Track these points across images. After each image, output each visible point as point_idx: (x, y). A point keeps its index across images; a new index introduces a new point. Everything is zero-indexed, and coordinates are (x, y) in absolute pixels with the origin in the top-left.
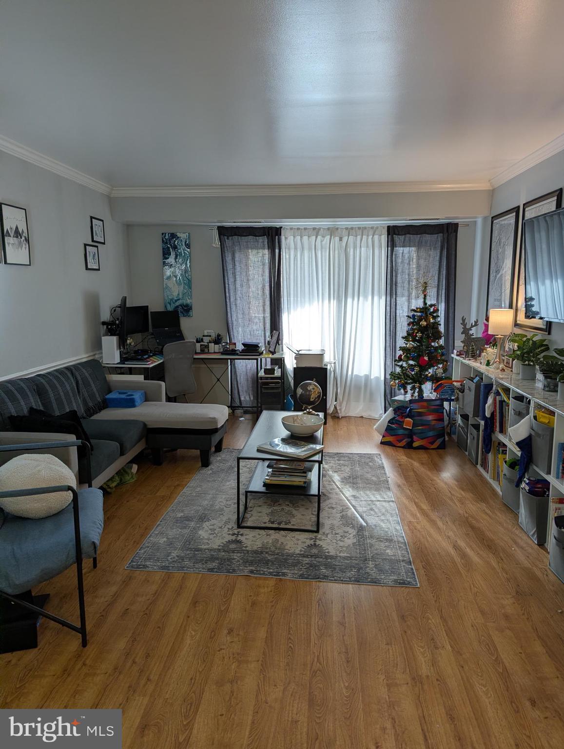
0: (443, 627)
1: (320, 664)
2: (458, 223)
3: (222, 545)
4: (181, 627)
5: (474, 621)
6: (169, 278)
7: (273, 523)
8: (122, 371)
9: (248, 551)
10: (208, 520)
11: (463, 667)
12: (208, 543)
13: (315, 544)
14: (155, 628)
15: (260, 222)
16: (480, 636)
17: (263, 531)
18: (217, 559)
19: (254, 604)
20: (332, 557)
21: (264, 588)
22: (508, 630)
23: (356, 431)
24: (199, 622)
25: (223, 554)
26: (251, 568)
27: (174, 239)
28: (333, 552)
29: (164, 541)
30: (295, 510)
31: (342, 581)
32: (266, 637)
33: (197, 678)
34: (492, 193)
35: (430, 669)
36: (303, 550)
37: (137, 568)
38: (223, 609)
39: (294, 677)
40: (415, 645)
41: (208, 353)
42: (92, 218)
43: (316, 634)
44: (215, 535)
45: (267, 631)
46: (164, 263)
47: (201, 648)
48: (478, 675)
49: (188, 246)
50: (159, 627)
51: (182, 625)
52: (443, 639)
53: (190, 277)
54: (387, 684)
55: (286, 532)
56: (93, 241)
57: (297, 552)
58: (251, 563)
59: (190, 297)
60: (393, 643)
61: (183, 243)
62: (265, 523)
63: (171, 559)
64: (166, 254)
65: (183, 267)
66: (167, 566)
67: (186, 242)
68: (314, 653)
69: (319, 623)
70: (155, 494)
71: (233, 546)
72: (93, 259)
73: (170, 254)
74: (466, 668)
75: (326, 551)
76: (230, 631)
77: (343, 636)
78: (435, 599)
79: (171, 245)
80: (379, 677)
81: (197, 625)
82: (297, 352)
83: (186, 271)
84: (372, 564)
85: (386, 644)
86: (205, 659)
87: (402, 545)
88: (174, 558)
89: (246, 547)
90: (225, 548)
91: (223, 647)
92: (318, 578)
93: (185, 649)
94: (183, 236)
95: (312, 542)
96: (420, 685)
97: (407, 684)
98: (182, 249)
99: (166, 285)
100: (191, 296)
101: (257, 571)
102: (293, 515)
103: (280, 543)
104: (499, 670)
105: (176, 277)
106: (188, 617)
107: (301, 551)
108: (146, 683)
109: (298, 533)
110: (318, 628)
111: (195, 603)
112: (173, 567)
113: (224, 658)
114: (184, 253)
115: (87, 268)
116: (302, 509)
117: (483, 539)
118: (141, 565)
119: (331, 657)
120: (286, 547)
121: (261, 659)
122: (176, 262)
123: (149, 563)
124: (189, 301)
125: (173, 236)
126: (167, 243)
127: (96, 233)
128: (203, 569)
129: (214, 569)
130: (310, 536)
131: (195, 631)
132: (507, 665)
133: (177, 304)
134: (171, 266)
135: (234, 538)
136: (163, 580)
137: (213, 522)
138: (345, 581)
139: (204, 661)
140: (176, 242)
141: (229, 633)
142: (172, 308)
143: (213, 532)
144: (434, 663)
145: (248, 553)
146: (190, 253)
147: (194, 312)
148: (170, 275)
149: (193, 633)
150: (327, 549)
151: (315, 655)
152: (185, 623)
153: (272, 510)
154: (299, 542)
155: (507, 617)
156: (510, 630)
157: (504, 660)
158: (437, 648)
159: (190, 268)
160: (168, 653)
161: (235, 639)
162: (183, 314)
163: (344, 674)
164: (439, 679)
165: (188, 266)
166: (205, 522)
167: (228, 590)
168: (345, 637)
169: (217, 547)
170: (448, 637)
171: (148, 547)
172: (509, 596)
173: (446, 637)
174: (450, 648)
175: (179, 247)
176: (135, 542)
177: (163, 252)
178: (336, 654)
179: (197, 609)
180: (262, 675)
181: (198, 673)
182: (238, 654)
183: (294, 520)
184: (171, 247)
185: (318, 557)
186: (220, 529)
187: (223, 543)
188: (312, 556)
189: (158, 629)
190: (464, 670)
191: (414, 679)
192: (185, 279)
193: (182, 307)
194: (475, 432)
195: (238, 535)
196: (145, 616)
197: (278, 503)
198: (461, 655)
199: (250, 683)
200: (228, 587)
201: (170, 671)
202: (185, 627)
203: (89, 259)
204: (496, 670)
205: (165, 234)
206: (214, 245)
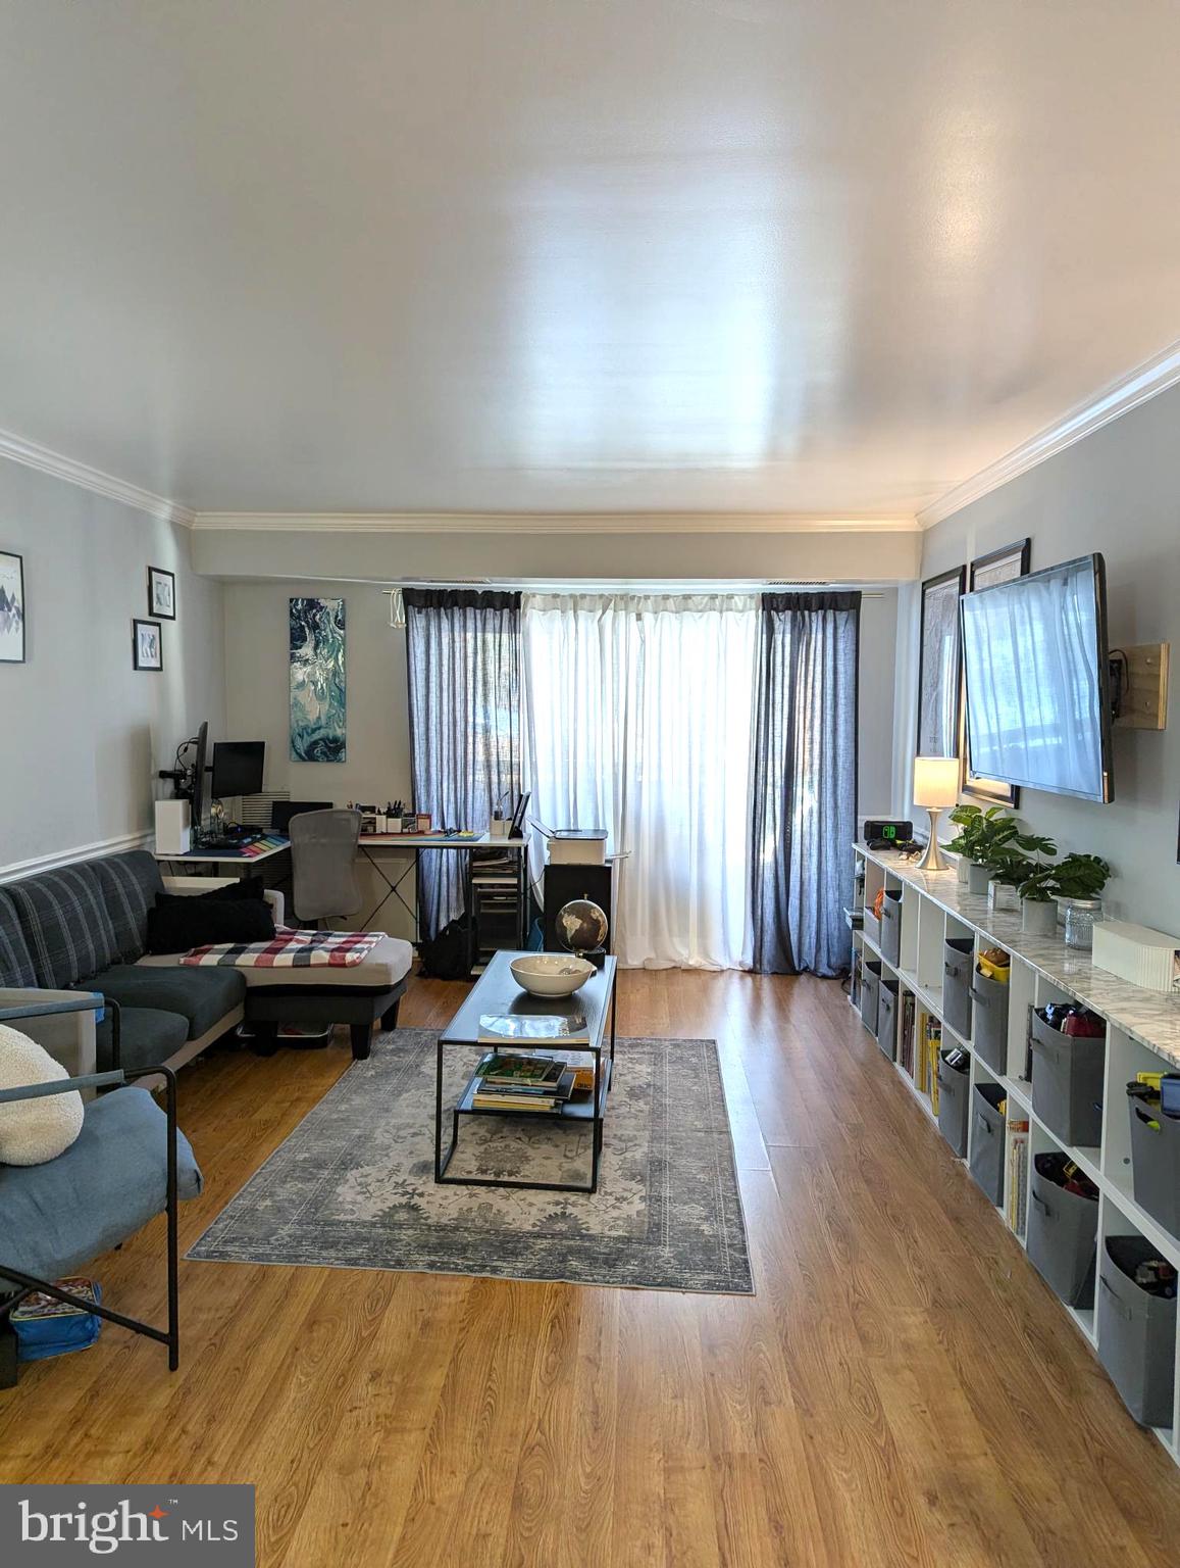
0: (784, 1365)
1: (543, 1433)
2: (860, 592)
3: (380, 1213)
4: (280, 1368)
5: (845, 1355)
6: (302, 685)
7: (484, 1172)
8: (197, 871)
9: (430, 1226)
10: (358, 1165)
11: (811, 1438)
12: (352, 1210)
13: (564, 1214)
14: (228, 1369)
15: (482, 582)
16: (853, 1381)
17: (464, 1187)
18: (366, 1240)
19: (427, 1325)
20: (591, 1238)
21: (450, 1296)
22: (908, 1372)
23: (666, 994)
24: (316, 1360)
25: (381, 1231)
26: (433, 1258)
27: (314, 611)
28: (595, 1230)
29: (267, 1206)
30: (534, 1148)
31: (608, 1282)
32: (445, 1385)
33: (303, 1460)
34: (923, 539)
35: (750, 1441)
36: (539, 1223)
37: (207, 1257)
38: (365, 1334)
39: (491, 1458)
40: (728, 1399)
41: (374, 834)
42: (151, 570)
43: (542, 1382)
44: (368, 1195)
45: (448, 1376)
46: (292, 656)
47: (317, 1406)
48: (838, 1451)
49: (341, 624)
50: (238, 1369)
51: (282, 1364)
52: (782, 1387)
53: (343, 685)
54: (665, 1468)
55: (509, 1190)
56: (151, 613)
57: (528, 1227)
58: (433, 1250)
59: (341, 724)
60: (686, 1395)
61: (332, 619)
62: (470, 1172)
63: (277, 1240)
64: (297, 638)
65: (331, 665)
66: (266, 1255)
67: (337, 616)
68: (533, 1414)
69: (550, 1359)
70: (250, 1117)
71: (402, 1216)
72: (151, 647)
73: (304, 639)
74: (818, 1438)
75: (584, 1226)
76: (375, 1376)
77: (593, 1384)
78: (778, 1315)
79: (307, 622)
80: (652, 1456)
81: (312, 1364)
82: (551, 835)
83: (335, 673)
84: (670, 1252)
85: (673, 1398)
86: (321, 1426)
87: (733, 1217)
88: (283, 1239)
89: (427, 1218)
90: (387, 1220)
91: (358, 1404)
92: (562, 1277)
93: (285, 1408)
94: (331, 605)
95: (558, 1209)
96: (727, 1469)
97: (704, 1468)
98: (328, 630)
99: (295, 699)
100: (345, 721)
101: (442, 1263)
102: (527, 1157)
103: (494, 1211)
104: (879, 1442)
105: (315, 683)
106: (297, 1349)
107: (534, 1225)
108: (206, 1469)
109: (533, 1191)
110: (546, 1368)
111: (311, 1324)
112: (278, 1255)
113: (358, 1423)
114: (333, 637)
115: (136, 667)
116: (546, 1148)
117: (886, 1204)
118: (216, 1252)
119: (565, 1421)
120: (507, 1219)
121: (430, 1426)
122: (316, 655)
123: (233, 1248)
124: (339, 732)
125: (312, 604)
126: (299, 618)
127: (158, 598)
128: (338, 1259)
129: (359, 1259)
130: (556, 1199)
131: (307, 1375)
132: (895, 1433)
133: (316, 736)
134: (306, 662)
135: (404, 1200)
136: (253, 1281)
137: (367, 1169)
138: (613, 1283)
139: (319, 1429)
140: (318, 617)
141: (372, 1379)
142: (305, 745)
143: (365, 1190)
144: (759, 1429)
145: (429, 1229)
146: (344, 640)
147: (349, 753)
148: (304, 681)
149: (303, 1380)
150: (587, 1222)
151: (534, 1420)
152: (288, 1361)
153: (486, 1149)
154: (534, 1210)
155: (908, 1347)
156: (911, 1370)
157: (892, 1425)
158: (767, 1403)
159: (344, 668)
160: (251, 1415)
161: (384, 1390)
162: (328, 757)
163: (586, 1451)
164: (765, 1458)
165: (340, 662)
166: (352, 1169)
167: (378, 1300)
168: (596, 1385)
169: (369, 1218)
170: (793, 1384)
171: (232, 1217)
172: (917, 1310)
173: (789, 1385)
174: (793, 1404)
175: (322, 626)
176: (201, 1209)
177: (292, 634)
178: (575, 1415)
179: (315, 1334)
180: (429, 1455)
181: (306, 1451)
182: (386, 1416)
183: (527, 1167)
184: (308, 626)
185: (566, 1238)
186: (379, 1184)
187: (381, 1210)
188: (553, 1236)
189: (237, 1372)
190: (812, 1443)
191: (716, 1459)
192: (334, 688)
193: (325, 742)
194: (890, 995)
195: (413, 1194)
196: (212, 1347)
197: (500, 1135)
198: (812, 1416)
199: (404, 1467)
200: (379, 1294)
201: (254, 1446)
202: (288, 1367)
203: (143, 648)
204: (873, 1442)
205: (297, 600)
206: (392, 625)
